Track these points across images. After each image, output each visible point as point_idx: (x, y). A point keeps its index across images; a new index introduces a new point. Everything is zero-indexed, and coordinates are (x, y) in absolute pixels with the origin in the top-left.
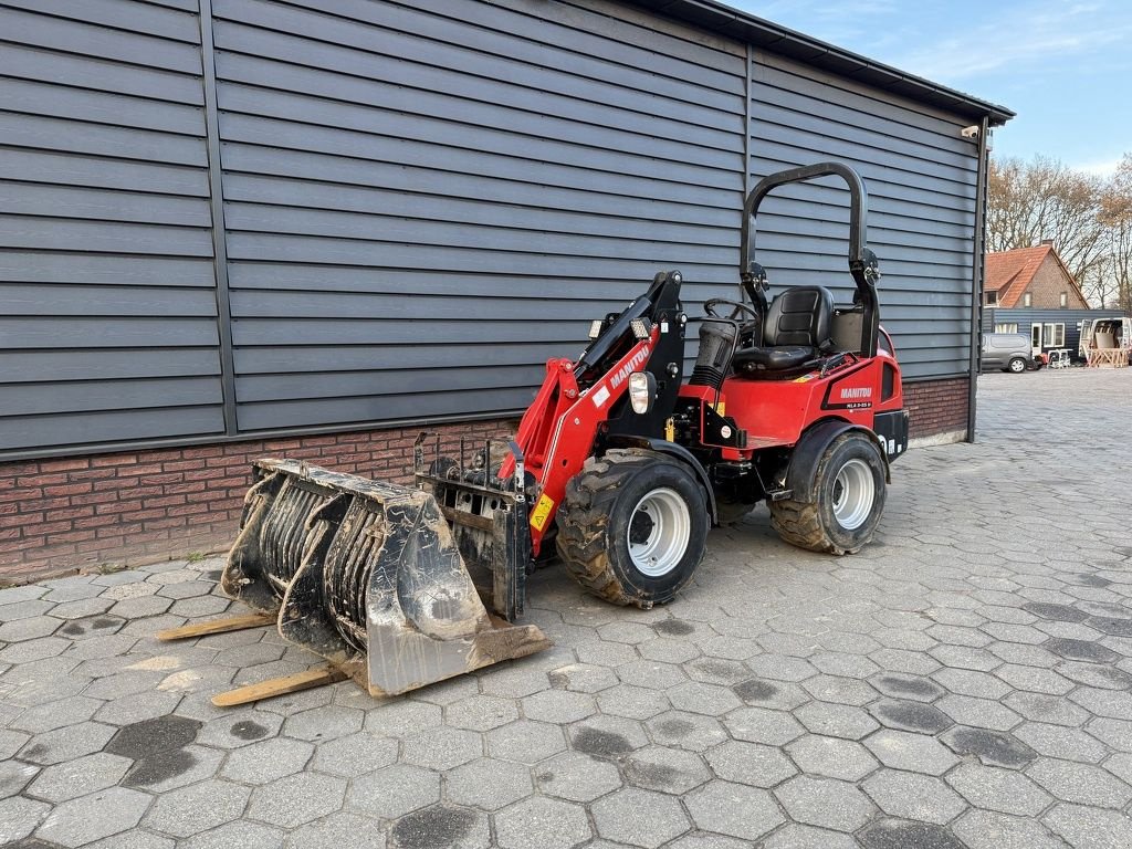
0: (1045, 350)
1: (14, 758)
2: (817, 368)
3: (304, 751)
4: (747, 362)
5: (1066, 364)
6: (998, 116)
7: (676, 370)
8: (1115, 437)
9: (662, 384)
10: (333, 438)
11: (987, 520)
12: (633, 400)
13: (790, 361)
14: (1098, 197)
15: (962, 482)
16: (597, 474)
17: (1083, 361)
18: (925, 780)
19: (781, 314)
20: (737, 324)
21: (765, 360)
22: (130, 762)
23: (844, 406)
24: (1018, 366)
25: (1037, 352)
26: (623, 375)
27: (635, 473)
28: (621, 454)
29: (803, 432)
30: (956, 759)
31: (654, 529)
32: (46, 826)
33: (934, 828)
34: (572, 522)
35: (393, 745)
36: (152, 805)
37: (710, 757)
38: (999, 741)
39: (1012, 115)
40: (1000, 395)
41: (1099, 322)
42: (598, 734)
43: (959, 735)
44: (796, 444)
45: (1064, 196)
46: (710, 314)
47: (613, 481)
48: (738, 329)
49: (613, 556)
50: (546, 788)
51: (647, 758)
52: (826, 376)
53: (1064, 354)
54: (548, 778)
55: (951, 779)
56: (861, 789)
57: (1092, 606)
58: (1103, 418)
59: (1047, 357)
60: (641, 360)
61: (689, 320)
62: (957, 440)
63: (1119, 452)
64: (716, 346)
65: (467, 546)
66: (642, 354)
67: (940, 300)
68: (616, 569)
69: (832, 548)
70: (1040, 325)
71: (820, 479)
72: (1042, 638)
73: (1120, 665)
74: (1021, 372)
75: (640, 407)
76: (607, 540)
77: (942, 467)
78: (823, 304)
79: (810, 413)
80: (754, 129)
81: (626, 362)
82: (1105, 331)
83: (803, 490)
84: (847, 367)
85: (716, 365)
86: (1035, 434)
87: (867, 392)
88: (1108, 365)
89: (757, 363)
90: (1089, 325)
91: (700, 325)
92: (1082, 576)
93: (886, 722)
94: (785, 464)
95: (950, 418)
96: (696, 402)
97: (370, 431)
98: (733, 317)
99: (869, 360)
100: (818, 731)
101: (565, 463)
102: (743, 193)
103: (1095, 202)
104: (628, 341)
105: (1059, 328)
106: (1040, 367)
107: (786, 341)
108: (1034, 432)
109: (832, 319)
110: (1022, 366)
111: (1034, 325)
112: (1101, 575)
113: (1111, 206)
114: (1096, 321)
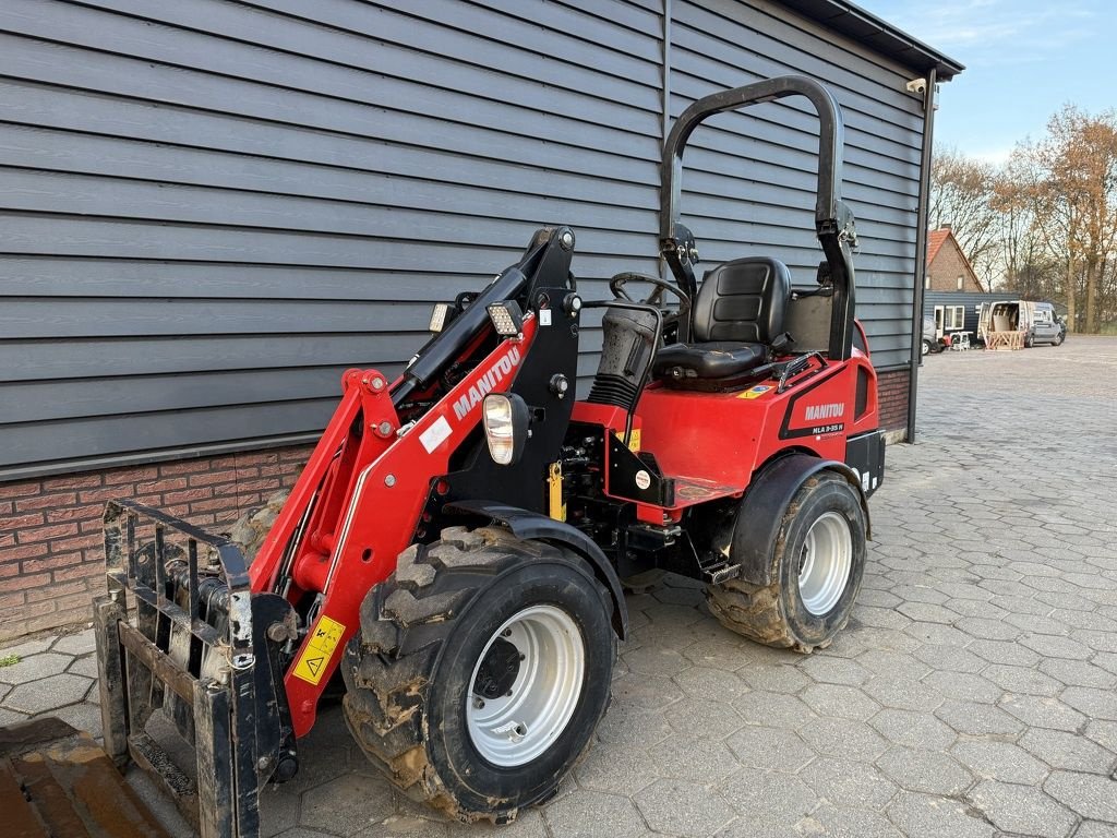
0: (946, 333)
2: (770, 376)
4: (672, 365)
5: (966, 346)
6: (945, 69)
7: (564, 386)
9: (539, 414)
10: (37, 485)
12: (490, 440)
13: (733, 366)
14: (991, 184)
16: (412, 587)
17: (982, 343)
19: (717, 297)
20: (659, 312)
21: (696, 363)
23: (808, 432)
25: (940, 334)
26: (475, 395)
27: (482, 587)
28: (461, 546)
29: (754, 473)
31: (524, 666)
34: (365, 681)
39: (960, 68)
41: (997, 305)
44: (745, 493)
45: (959, 182)
46: (618, 296)
47: (441, 606)
48: (661, 319)
49: (437, 750)
52: (786, 388)
53: (965, 336)
58: (1031, 409)
59: (949, 339)
60: (507, 371)
61: (585, 305)
62: (896, 440)
64: (627, 344)
65: (184, 712)
66: (507, 362)
67: (881, 280)
68: (443, 771)
69: (797, 646)
70: (941, 308)
71: (782, 548)
74: (926, 354)
75: (502, 454)
76: (425, 725)
78: (776, 283)
79: (766, 444)
80: (674, 59)
81: (479, 375)
82: (1001, 314)
83: (757, 565)
84: (813, 374)
85: (628, 372)
86: (972, 429)
87: (837, 410)
88: (1005, 347)
89: (686, 366)
90: (987, 308)
91: (603, 311)
94: (729, 522)
96: (598, 430)
97: (101, 471)
98: (651, 301)
99: (841, 364)
101: (367, 555)
102: (661, 139)
103: (988, 188)
104: (484, 341)
105: (959, 310)
106: (943, 349)
107: (724, 335)
109: (788, 304)
110: (927, 349)
111: (937, 308)
113: (1004, 192)
114: (995, 303)
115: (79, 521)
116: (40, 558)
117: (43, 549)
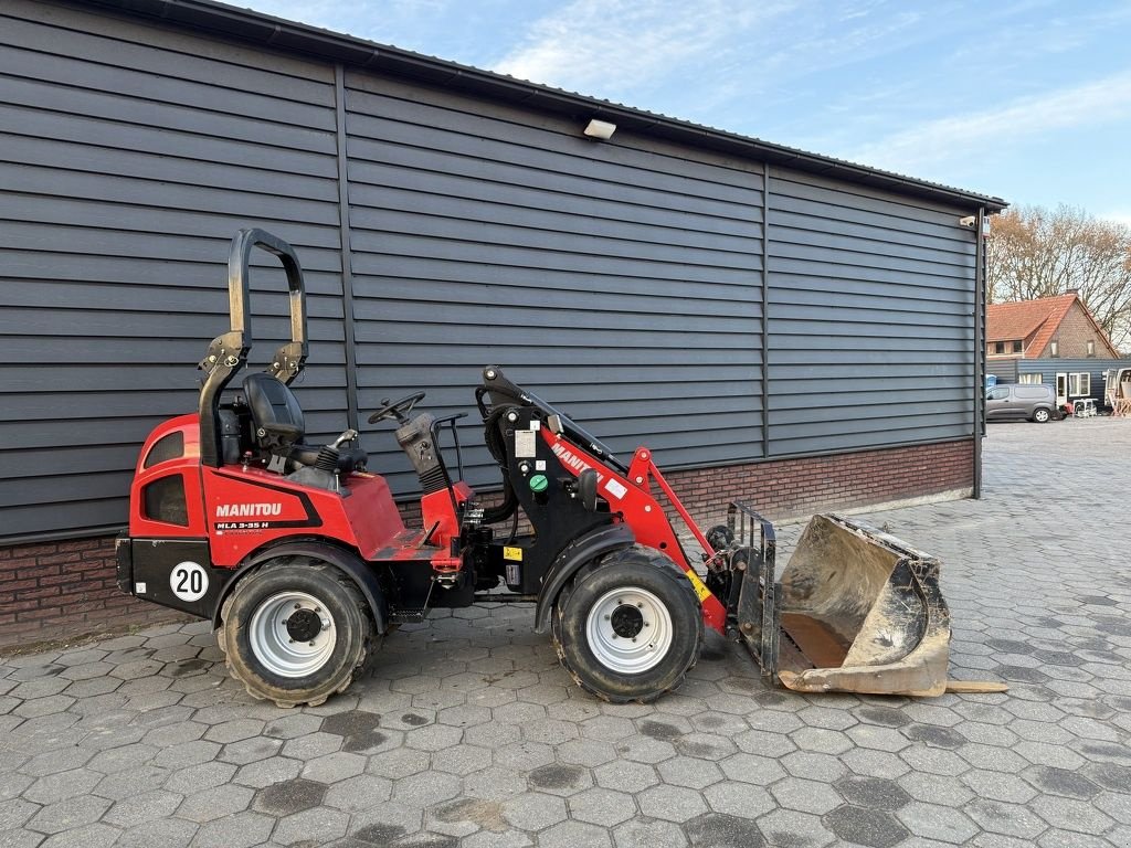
0: (1070, 400)
1: (261, 735)
3: (457, 733)
5: (1092, 413)
6: (993, 207)
8: (1115, 493)
11: (974, 572)
14: (1125, 245)
15: (960, 538)
17: (1109, 410)
18: (885, 754)
22: (342, 738)
24: (1042, 416)
25: (1062, 401)
30: (909, 743)
32: (305, 772)
33: (886, 781)
35: (516, 729)
36: (368, 762)
37: (737, 740)
38: (943, 733)
39: (1006, 204)
40: (1017, 448)
41: (1125, 372)
42: (657, 725)
43: (915, 728)
45: (1090, 243)
50: (626, 755)
51: (693, 739)
53: (1089, 404)
54: (626, 750)
55: (903, 755)
56: (839, 759)
57: (1042, 642)
59: (1072, 407)
62: (964, 496)
63: (1113, 509)
70: (1064, 375)
72: (994, 665)
73: (1049, 685)
74: (1046, 422)
77: (946, 523)
82: (1130, 381)
90: (1114, 374)
92: (1041, 619)
93: (864, 720)
95: (956, 476)
100: (813, 724)
103: (1122, 249)
105: (1085, 377)
106: (1065, 416)
108: (1039, 488)
110: (1047, 416)
111: (1059, 375)
112: (1057, 618)
114: (1121, 371)
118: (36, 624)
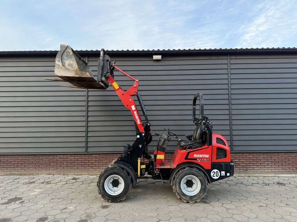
7: (141, 147)
23: (195, 159)
44: (175, 168)
52: (187, 150)
64: (162, 140)
85: (162, 145)
87: (206, 156)
115: (110, 160)
116: (105, 164)
117: (105, 163)
118: (24, 170)
